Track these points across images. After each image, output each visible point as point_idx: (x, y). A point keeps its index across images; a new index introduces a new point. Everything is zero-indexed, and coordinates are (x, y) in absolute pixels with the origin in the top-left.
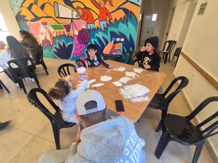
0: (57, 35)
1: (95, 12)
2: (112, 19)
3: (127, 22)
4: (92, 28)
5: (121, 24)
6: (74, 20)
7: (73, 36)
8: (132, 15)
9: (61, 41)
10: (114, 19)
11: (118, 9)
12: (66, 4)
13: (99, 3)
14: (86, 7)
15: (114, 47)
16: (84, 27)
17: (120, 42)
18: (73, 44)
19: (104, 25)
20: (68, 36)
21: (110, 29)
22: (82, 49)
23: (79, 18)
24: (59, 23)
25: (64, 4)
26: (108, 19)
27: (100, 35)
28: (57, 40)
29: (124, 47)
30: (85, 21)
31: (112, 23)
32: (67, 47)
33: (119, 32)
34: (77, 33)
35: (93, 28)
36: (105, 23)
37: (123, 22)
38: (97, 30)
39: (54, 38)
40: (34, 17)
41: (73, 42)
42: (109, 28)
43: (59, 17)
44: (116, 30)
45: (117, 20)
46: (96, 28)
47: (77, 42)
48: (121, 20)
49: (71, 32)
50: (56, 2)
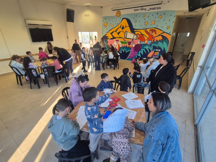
0: (122, 47)
1: (146, 36)
3: (163, 42)
4: (143, 44)
5: (159, 43)
6: (134, 40)
7: (131, 47)
8: (166, 39)
9: (124, 50)
11: (159, 35)
12: (131, 32)
13: (149, 33)
14: (142, 34)
15: (154, 54)
16: (138, 43)
17: (158, 51)
18: (130, 51)
19: (150, 43)
20: (129, 47)
21: (153, 45)
22: (135, 54)
23: (137, 39)
24: (125, 41)
27: (147, 47)
28: (122, 49)
29: (160, 54)
30: (140, 40)
32: (126, 53)
33: (158, 46)
34: (134, 46)
35: (144, 44)
36: (151, 41)
38: (146, 45)
39: (120, 48)
40: (112, 37)
41: (130, 50)
43: (126, 38)
44: (156, 45)
46: (145, 44)
47: (133, 50)
48: (160, 41)
49: (131, 45)
50: (127, 31)
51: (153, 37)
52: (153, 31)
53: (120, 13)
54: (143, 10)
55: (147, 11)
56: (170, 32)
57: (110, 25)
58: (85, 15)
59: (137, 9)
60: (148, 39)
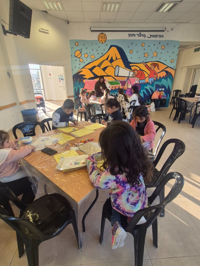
0: (112, 89)
1: (147, 73)
3: (167, 78)
4: (143, 83)
5: (163, 80)
6: (129, 78)
9: (114, 94)
10: (159, 77)
11: (162, 71)
12: (126, 67)
13: (150, 67)
14: (141, 70)
16: (137, 82)
19: (152, 80)
23: (135, 76)
24: (116, 80)
25: (124, 67)
27: (148, 87)
30: (138, 78)
31: (157, 79)
33: (161, 84)
35: (144, 83)
38: (147, 84)
40: (93, 76)
42: (155, 82)
43: (117, 76)
44: (159, 83)
45: (161, 77)
48: (163, 78)
49: (126, 86)
50: (118, 66)
51: (155, 73)
52: (155, 65)
53: (105, 36)
54: (141, 36)
55: (146, 38)
56: (174, 67)
57: (86, 55)
58: (40, 30)
59: (133, 34)
60: (150, 76)
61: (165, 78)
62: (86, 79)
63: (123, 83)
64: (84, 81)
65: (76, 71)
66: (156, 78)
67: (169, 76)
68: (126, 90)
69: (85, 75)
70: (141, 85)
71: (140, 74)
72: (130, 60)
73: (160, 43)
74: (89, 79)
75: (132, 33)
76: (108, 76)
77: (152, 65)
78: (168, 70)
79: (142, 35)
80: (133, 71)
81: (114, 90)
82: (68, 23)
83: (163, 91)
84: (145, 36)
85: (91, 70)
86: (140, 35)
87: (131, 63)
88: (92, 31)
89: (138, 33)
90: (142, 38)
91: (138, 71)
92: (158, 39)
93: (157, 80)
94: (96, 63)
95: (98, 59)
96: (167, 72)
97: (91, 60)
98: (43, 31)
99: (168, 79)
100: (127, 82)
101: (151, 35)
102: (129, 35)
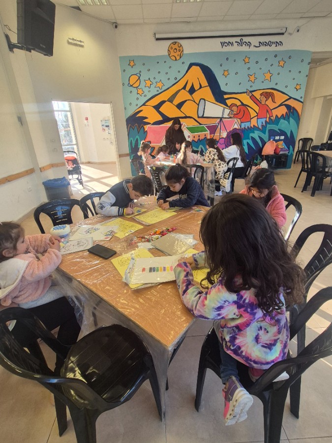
1: (254, 109)
2: (272, 116)
3: (289, 118)
4: (246, 127)
5: (282, 121)
6: (223, 120)
8: (295, 111)
10: (274, 117)
11: (280, 105)
12: (216, 101)
13: (259, 100)
14: (243, 104)
16: (236, 126)
19: (262, 123)
21: (269, 127)
23: (232, 116)
24: (200, 124)
25: (214, 101)
26: (268, 116)
27: (256, 135)
30: (239, 120)
31: (272, 120)
33: (279, 129)
35: (248, 127)
36: (264, 120)
37: (284, 119)
38: (253, 129)
40: (160, 118)
42: (268, 125)
43: (203, 117)
44: (275, 128)
45: (278, 117)
48: (282, 117)
49: (217, 134)
50: (204, 99)
51: (269, 110)
52: (268, 95)
53: (181, 48)
54: (244, 45)
55: (252, 49)
56: (301, 98)
57: (149, 83)
58: (70, 41)
59: (229, 42)
60: (258, 116)
61: (285, 117)
62: (149, 123)
63: (213, 129)
64: (146, 127)
65: (131, 111)
66: (269, 118)
67: (293, 113)
68: (218, 142)
69: (146, 118)
70: (243, 130)
71: (242, 112)
72: (223, 88)
73: (276, 56)
74: (154, 124)
75: (227, 40)
76: (186, 117)
77: (262, 96)
78: (291, 103)
79: (245, 42)
80: (230, 107)
81: (197, 142)
82: (116, 27)
83: (281, 140)
84: (249, 44)
85: (157, 108)
86: (240, 44)
87: (226, 93)
88: (158, 39)
89: (238, 39)
90: (244, 48)
91: (237, 107)
92: (273, 48)
93: (271, 122)
94: (165, 96)
95: (168, 88)
96: (288, 107)
97: (158, 91)
98: (75, 42)
99: (291, 120)
100: (219, 126)
101: (260, 42)
102: (223, 44)
